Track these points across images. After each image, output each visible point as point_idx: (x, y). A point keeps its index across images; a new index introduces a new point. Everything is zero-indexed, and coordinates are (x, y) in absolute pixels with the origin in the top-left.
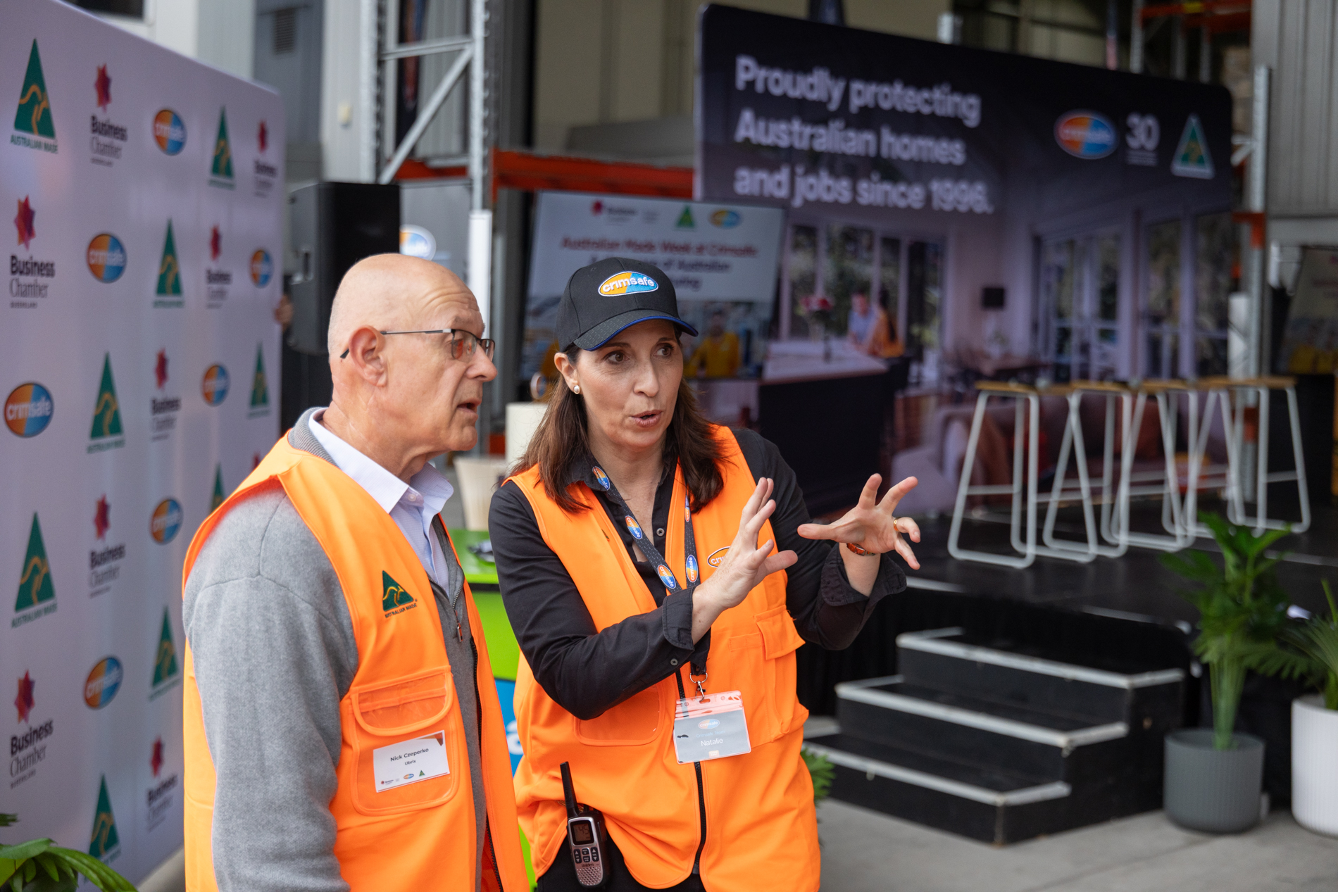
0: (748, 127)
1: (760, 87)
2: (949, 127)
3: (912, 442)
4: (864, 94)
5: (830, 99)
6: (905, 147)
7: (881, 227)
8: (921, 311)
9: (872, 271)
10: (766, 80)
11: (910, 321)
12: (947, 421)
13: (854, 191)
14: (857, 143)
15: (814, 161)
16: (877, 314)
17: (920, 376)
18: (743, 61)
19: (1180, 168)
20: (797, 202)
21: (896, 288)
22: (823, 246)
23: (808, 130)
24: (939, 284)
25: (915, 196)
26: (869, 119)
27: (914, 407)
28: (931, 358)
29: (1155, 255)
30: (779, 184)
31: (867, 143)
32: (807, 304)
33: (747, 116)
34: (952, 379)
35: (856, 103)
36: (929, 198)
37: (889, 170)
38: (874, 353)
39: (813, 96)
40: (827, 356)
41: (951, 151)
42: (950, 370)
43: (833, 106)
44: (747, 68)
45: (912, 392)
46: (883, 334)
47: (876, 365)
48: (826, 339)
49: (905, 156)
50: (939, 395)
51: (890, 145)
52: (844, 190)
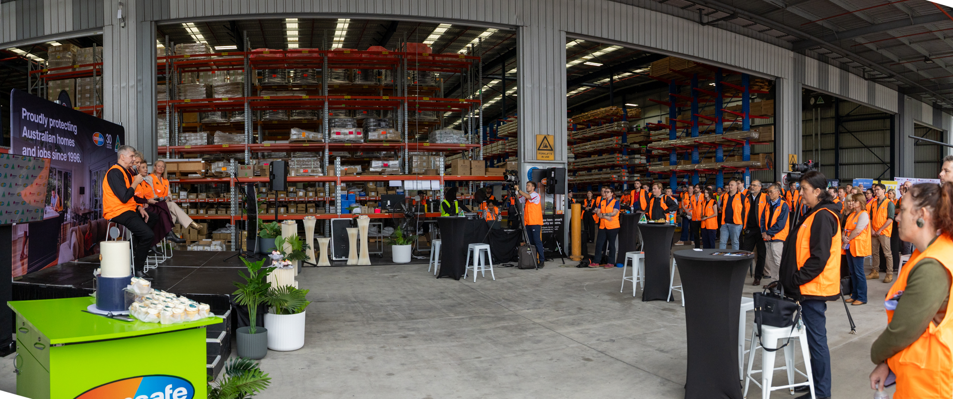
0: (25, 132)
1: (28, 118)
2: (72, 135)
3: (64, 240)
4: (53, 123)
5: (45, 123)
6: (62, 141)
7: (58, 167)
8: (67, 196)
9: (56, 183)
12: (72, 232)
13: (51, 155)
14: (51, 139)
15: (41, 144)
16: (57, 196)
17: (66, 217)
19: (116, 150)
23: (40, 134)
24: (70, 187)
25: (65, 157)
26: (54, 131)
27: (65, 229)
28: (69, 211)
31: (53, 139)
34: (73, 218)
35: (51, 125)
36: (68, 158)
37: (59, 148)
38: (56, 210)
39: (41, 122)
41: (71, 143)
42: (73, 215)
43: (46, 126)
45: (65, 223)
46: (58, 204)
47: (58, 215)
49: (62, 144)
50: (70, 223)
51: (59, 140)
52: (49, 154)
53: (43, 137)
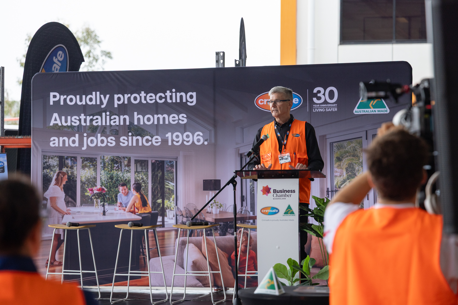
0: (57, 119)
1: (62, 103)
4: (122, 98)
5: (102, 103)
6: (149, 120)
7: (134, 157)
10: (65, 100)
11: (154, 197)
14: (118, 120)
16: (134, 196)
17: (163, 221)
18: (52, 94)
19: (357, 111)
20: (84, 148)
21: (146, 183)
22: (99, 166)
23: (89, 118)
29: (339, 159)
30: (74, 142)
31: (125, 120)
32: (92, 190)
33: (56, 115)
35: (116, 103)
36: (164, 141)
39: (92, 103)
40: (104, 213)
41: (178, 118)
43: (103, 106)
44: (55, 96)
46: (138, 203)
48: (103, 206)
51: (139, 119)
52: (111, 141)
53: (99, 121)
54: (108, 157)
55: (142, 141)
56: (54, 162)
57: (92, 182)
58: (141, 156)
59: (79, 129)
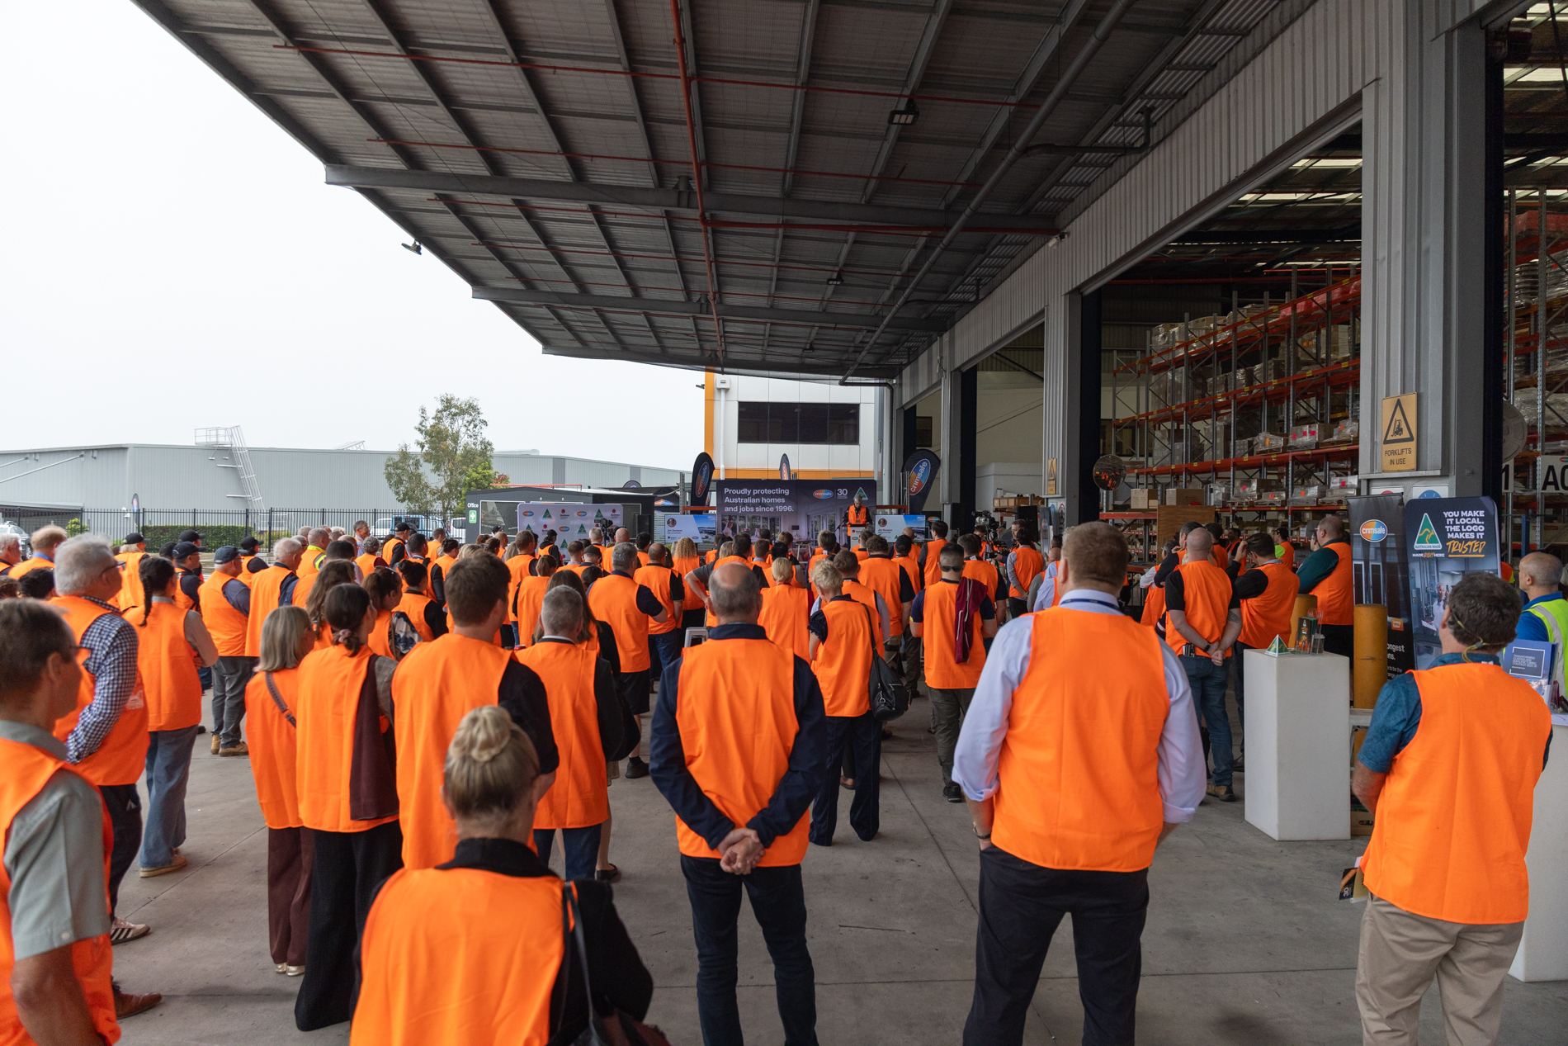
0: (727, 500)
2: (782, 496)
4: (756, 492)
5: (747, 493)
6: (768, 500)
13: (755, 509)
14: (754, 501)
15: (744, 505)
18: (726, 489)
23: (742, 499)
25: (772, 509)
26: (757, 496)
31: (758, 501)
33: (727, 498)
35: (754, 494)
36: (775, 509)
37: (764, 505)
39: (743, 493)
43: (748, 495)
49: (769, 502)
51: (764, 501)
52: (752, 509)
53: (746, 501)
54: (750, 516)
55: (766, 509)
56: (727, 518)
57: (744, 526)
58: (765, 516)
59: (738, 504)
